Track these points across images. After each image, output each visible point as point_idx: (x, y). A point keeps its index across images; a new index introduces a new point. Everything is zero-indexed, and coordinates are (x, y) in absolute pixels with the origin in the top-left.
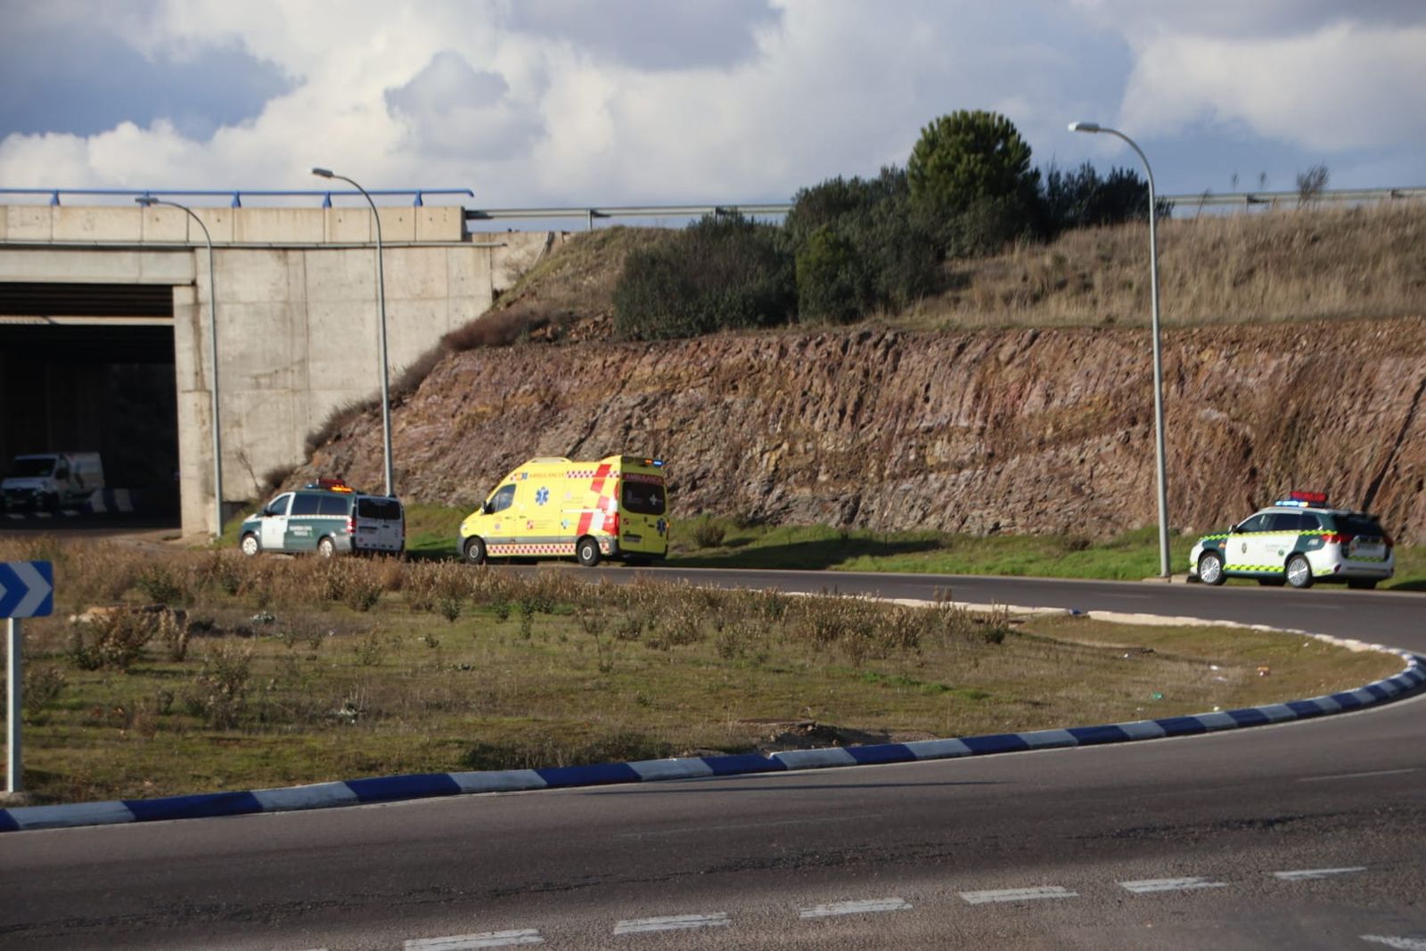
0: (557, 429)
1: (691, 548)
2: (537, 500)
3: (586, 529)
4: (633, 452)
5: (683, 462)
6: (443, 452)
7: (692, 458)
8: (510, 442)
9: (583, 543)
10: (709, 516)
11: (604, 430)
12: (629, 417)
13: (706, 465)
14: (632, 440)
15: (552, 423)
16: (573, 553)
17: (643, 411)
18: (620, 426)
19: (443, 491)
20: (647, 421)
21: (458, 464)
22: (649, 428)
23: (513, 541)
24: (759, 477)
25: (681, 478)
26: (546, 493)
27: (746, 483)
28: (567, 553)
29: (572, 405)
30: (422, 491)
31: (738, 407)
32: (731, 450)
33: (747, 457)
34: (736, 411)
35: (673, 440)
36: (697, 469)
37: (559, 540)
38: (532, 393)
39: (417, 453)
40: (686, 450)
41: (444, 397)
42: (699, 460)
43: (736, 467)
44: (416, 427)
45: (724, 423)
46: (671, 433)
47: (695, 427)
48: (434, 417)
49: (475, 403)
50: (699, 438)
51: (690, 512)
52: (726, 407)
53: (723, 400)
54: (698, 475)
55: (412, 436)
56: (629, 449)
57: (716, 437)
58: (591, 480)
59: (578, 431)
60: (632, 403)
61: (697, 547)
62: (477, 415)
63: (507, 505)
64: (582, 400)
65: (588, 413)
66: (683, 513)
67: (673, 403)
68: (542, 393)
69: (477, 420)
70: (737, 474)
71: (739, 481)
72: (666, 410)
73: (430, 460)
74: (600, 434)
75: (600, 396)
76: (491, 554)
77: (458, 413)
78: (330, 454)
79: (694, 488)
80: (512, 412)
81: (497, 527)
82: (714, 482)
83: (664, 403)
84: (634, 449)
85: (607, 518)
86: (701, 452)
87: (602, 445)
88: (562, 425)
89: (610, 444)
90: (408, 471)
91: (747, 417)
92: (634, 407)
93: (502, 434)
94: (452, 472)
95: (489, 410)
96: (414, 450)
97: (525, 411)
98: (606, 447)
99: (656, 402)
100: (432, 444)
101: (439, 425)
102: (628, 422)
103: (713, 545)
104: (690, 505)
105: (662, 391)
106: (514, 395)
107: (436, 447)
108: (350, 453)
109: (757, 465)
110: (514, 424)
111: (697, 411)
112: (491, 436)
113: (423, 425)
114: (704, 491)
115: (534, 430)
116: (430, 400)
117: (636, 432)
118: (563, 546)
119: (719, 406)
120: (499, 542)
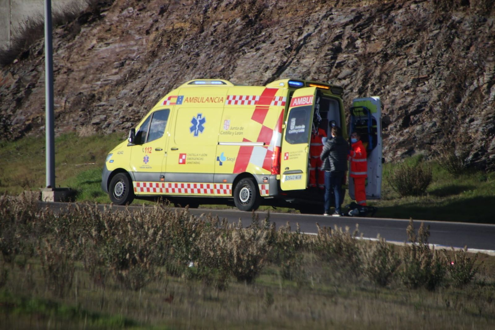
0: (258, 50)
1: (389, 196)
2: (192, 129)
3: (246, 166)
4: (340, 79)
5: (396, 93)
6: (133, 75)
7: (407, 88)
8: (204, 64)
9: (240, 183)
10: (421, 158)
11: (309, 52)
12: (339, 37)
13: (422, 97)
14: (340, 65)
15: (254, 44)
16: (229, 194)
17: (354, 29)
18: (327, 48)
19: (128, 121)
20: (359, 43)
21: (146, 89)
22: (360, 51)
23: (162, 177)
24: (483, 113)
25: (392, 112)
26: (203, 121)
27: (467, 120)
28: (222, 194)
29: (278, 22)
30: (105, 119)
31: (466, 27)
32: (454, 79)
33: (472, 88)
34: (464, 32)
35: (386, 68)
36: (412, 100)
37: (213, 179)
38: (236, 6)
39: (104, 75)
40: (401, 78)
41: (140, 10)
42: (415, 91)
43: (458, 99)
44: (108, 44)
45: (448, 46)
46: (386, 57)
47: (413, 51)
48: (127, 32)
49: (173, 17)
50: (417, 64)
51: (399, 153)
52: (453, 26)
53: (450, 18)
54: (411, 109)
55: (102, 55)
56: (336, 76)
57: (438, 64)
58: (253, 107)
59: (280, 53)
60: (344, 21)
61: (396, 195)
62: (174, 31)
63: (159, 134)
64: (289, 15)
65: (293, 32)
66: (390, 154)
67: (391, 21)
68: (247, 6)
69: (174, 37)
70: (457, 109)
71: (459, 117)
72: (382, 29)
73: (118, 83)
74: (304, 57)
75: (309, 12)
76: (138, 192)
77: (154, 29)
78: (13, 74)
79: (407, 123)
80: (212, 29)
81: (146, 160)
82: (431, 118)
83: (380, 20)
84: (340, 76)
85: (269, 153)
86: (418, 81)
87: (305, 70)
88: (264, 45)
89: (314, 69)
90: (94, 96)
91: (476, 39)
92: (347, 24)
93: (198, 55)
94: (138, 99)
95: (187, 26)
96: (102, 72)
97: (226, 27)
98: (309, 73)
99: (371, 20)
100: (122, 65)
101: (132, 42)
102: (337, 43)
103: (416, 193)
104: (400, 145)
105: (379, 6)
106: (216, 8)
107: (126, 69)
108: (34, 73)
109: (482, 97)
110: (212, 44)
111: (418, 31)
112: (186, 57)
113: (115, 42)
114: (418, 128)
115: (232, 51)
116: (125, 12)
117: (345, 55)
118: (218, 185)
119: (444, 24)
120: (148, 178)
